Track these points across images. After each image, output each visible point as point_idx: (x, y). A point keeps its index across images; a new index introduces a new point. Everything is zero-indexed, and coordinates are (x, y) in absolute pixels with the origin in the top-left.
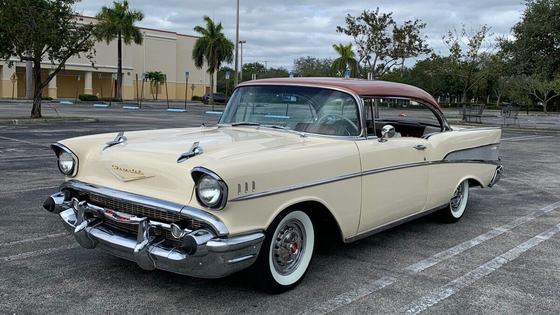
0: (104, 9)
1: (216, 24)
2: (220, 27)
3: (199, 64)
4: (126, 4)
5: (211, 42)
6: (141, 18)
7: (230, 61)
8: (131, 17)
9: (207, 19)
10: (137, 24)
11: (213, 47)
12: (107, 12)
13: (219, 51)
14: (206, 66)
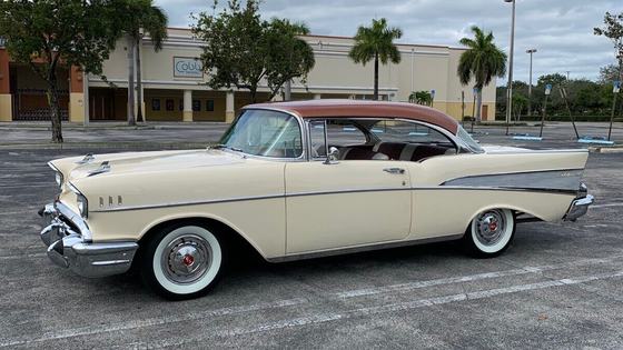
0: (361, 29)
1: (486, 34)
2: (490, 37)
3: (465, 79)
4: (384, 21)
5: (479, 54)
6: (399, 35)
7: (502, 74)
8: (389, 36)
9: (476, 29)
10: (395, 41)
11: (481, 60)
12: (364, 32)
13: (488, 64)
14: (473, 81)
